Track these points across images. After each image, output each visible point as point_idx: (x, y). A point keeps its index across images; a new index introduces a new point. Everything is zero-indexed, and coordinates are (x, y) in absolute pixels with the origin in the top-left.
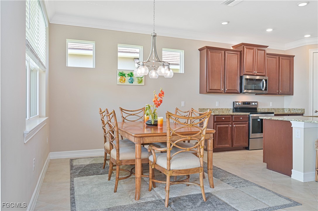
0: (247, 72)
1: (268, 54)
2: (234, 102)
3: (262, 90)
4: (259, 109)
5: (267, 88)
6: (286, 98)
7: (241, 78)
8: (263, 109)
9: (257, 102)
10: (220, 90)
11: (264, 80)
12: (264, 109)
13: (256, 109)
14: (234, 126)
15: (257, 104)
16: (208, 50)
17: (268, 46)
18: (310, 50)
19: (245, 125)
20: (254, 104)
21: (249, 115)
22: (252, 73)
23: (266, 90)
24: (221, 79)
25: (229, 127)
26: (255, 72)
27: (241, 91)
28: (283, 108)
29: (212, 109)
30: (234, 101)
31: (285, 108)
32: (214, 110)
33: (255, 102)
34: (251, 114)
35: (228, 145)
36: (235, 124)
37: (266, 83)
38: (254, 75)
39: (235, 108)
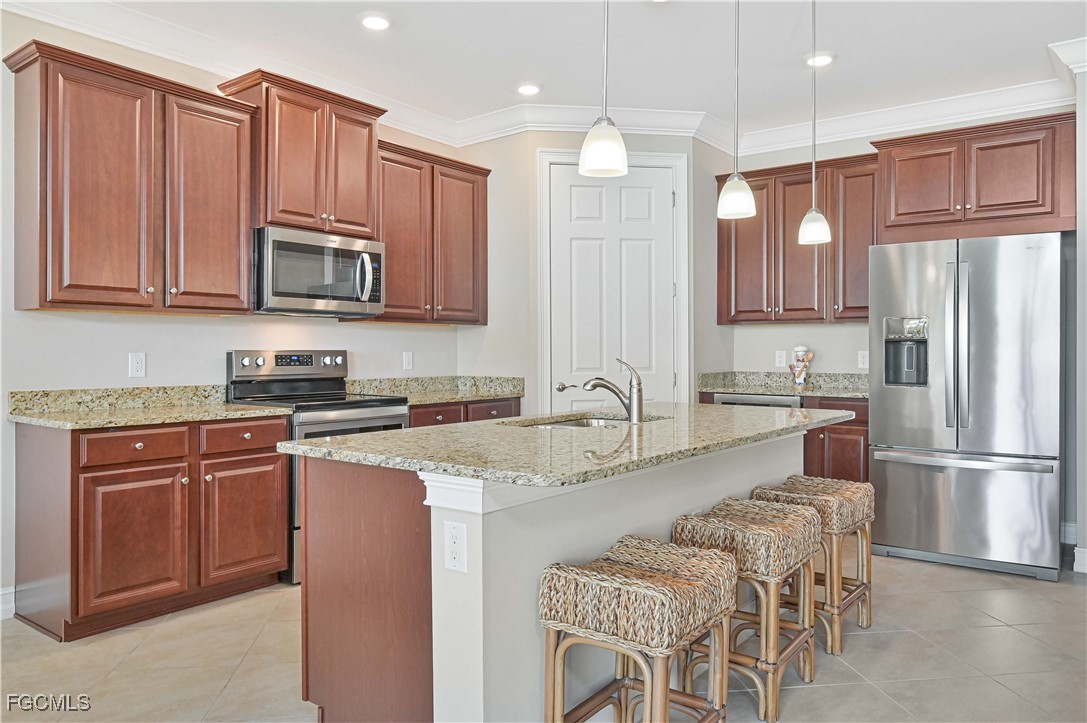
0: (283, 211)
1: (383, 145)
2: (229, 355)
3: (358, 300)
4: (357, 384)
5: (379, 291)
6: (465, 337)
7: (259, 236)
8: (374, 384)
9: (343, 354)
10: (136, 291)
11: (366, 257)
12: (377, 383)
13: (340, 382)
14: (209, 478)
15: (345, 360)
16: (51, 65)
17: (383, 112)
18: (539, 149)
19: (270, 468)
20: (328, 360)
21: (289, 418)
22: (311, 220)
23: (374, 298)
24: (143, 237)
25: (178, 487)
26: (324, 216)
27: (259, 304)
28: (454, 375)
29: (100, 394)
30: (231, 348)
31: (459, 374)
32: (110, 400)
33: (333, 354)
34: (299, 409)
35: (174, 584)
36: (211, 469)
37: (376, 271)
38: (322, 231)
39: (233, 382)
